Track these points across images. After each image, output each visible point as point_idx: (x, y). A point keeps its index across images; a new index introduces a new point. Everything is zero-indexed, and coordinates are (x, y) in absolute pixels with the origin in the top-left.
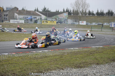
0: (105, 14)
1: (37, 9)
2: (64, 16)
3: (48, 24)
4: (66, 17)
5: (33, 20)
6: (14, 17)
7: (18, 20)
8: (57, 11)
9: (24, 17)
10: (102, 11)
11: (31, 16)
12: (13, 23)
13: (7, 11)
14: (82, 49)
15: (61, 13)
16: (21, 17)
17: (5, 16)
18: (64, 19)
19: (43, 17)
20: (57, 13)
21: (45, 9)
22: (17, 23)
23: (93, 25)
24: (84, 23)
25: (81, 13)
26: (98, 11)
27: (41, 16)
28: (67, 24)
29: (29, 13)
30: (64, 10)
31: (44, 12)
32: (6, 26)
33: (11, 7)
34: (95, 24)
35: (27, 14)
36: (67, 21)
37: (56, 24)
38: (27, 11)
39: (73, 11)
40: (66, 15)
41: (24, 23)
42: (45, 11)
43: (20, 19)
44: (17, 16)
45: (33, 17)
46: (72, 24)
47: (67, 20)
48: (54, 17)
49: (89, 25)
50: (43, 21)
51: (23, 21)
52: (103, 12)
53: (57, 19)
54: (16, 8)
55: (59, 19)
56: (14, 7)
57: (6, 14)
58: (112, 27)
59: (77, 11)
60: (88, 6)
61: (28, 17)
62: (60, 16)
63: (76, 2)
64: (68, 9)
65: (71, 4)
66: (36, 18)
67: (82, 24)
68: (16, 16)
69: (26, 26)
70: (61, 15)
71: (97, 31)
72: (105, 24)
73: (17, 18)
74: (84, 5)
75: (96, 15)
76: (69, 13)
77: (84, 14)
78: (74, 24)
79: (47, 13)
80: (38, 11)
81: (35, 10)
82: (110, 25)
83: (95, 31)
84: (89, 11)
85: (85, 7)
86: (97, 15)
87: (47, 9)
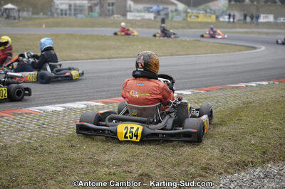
2: (220, 5)
3: (199, 20)
4: (224, 6)
5: (162, 13)
6: (126, 7)
11: (158, 6)
16: (140, 7)
17: (109, 5)
19: (181, 7)
27: (176, 5)
34: (283, 20)
37: (215, 21)
40: (223, 2)
41: (153, 19)
43: (138, 10)
44: (132, 6)
45: (161, 7)
48: (202, 6)
53: (208, 11)
55: (211, 10)
57: (112, 1)
61: (151, 8)
62: (213, 6)
66: (167, 8)
67: (265, 20)
68: (130, 6)
70: (216, 3)
73: (132, 9)
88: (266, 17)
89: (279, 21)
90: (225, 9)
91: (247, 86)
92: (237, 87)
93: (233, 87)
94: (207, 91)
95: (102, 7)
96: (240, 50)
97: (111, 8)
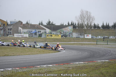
0: (111, 27)
1: (42, 22)
2: (69, 30)
3: (52, 37)
4: (71, 30)
5: (37, 34)
6: (18, 31)
7: (22, 34)
8: (62, 24)
9: (28, 31)
10: (107, 24)
11: (35, 30)
12: (17, 37)
13: (11, 25)
14: (87, 63)
15: (66, 26)
16: (25, 30)
17: (9, 30)
18: (69, 33)
19: (48, 31)
20: (62, 26)
21: (49, 22)
22: (21, 37)
23: (98, 38)
24: (90, 36)
25: (86, 26)
26: (103, 24)
27: (45, 29)
28: (72, 37)
29: (33, 26)
30: (69, 24)
31: (48, 26)
32: (10, 40)
33: (15, 21)
34: (100, 37)
35: (31, 27)
36: (72, 35)
37: (60, 38)
38: (31, 25)
39: (78, 24)
40: (70, 28)
41: (28, 37)
42: (49, 24)
43: (24, 33)
44: (21, 30)
45: (37, 31)
47: (72, 33)
48: (59, 30)
49: (94, 38)
50: (47, 35)
51: (27, 35)
52: (109, 25)
53: (62, 32)
54: (20, 22)
55: (64, 32)
56: (18, 21)
57: (10, 28)
59: (82, 24)
60: (93, 19)
61: (32, 31)
62: (65, 30)
63: (81, 15)
64: (73, 22)
65: (76, 17)
66: (40, 31)
67: (87, 37)
69: (30, 40)
70: (66, 28)
71: (103, 45)
72: (111, 37)
73: (21, 32)
74: (89, 18)
75: (101, 28)
76: (74, 27)
77: (89, 27)
78: (79, 37)
79: (51, 26)
80: (42, 24)
81: (40, 24)
83: (100, 45)
84: (94, 24)
85: (90, 20)
86: (103, 28)
87: (51, 22)
95: (4, 31)
97: (9, 31)
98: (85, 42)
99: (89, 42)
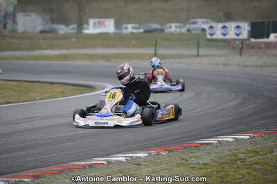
4: (8, 3)
24: (109, 26)
28: (14, 31)
36: (15, 22)
46: (42, 32)
47: (14, 16)
58: (215, 37)
78: (53, 31)
82: (208, 31)
88: (100, 24)
89: (124, 31)
90: (11, 9)
91: (109, 162)
92: (91, 166)
93: (84, 167)
94: (36, 177)
96: (63, 94)
98: (95, 47)
99: (109, 46)
